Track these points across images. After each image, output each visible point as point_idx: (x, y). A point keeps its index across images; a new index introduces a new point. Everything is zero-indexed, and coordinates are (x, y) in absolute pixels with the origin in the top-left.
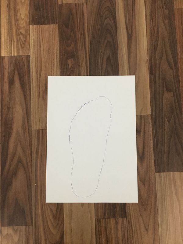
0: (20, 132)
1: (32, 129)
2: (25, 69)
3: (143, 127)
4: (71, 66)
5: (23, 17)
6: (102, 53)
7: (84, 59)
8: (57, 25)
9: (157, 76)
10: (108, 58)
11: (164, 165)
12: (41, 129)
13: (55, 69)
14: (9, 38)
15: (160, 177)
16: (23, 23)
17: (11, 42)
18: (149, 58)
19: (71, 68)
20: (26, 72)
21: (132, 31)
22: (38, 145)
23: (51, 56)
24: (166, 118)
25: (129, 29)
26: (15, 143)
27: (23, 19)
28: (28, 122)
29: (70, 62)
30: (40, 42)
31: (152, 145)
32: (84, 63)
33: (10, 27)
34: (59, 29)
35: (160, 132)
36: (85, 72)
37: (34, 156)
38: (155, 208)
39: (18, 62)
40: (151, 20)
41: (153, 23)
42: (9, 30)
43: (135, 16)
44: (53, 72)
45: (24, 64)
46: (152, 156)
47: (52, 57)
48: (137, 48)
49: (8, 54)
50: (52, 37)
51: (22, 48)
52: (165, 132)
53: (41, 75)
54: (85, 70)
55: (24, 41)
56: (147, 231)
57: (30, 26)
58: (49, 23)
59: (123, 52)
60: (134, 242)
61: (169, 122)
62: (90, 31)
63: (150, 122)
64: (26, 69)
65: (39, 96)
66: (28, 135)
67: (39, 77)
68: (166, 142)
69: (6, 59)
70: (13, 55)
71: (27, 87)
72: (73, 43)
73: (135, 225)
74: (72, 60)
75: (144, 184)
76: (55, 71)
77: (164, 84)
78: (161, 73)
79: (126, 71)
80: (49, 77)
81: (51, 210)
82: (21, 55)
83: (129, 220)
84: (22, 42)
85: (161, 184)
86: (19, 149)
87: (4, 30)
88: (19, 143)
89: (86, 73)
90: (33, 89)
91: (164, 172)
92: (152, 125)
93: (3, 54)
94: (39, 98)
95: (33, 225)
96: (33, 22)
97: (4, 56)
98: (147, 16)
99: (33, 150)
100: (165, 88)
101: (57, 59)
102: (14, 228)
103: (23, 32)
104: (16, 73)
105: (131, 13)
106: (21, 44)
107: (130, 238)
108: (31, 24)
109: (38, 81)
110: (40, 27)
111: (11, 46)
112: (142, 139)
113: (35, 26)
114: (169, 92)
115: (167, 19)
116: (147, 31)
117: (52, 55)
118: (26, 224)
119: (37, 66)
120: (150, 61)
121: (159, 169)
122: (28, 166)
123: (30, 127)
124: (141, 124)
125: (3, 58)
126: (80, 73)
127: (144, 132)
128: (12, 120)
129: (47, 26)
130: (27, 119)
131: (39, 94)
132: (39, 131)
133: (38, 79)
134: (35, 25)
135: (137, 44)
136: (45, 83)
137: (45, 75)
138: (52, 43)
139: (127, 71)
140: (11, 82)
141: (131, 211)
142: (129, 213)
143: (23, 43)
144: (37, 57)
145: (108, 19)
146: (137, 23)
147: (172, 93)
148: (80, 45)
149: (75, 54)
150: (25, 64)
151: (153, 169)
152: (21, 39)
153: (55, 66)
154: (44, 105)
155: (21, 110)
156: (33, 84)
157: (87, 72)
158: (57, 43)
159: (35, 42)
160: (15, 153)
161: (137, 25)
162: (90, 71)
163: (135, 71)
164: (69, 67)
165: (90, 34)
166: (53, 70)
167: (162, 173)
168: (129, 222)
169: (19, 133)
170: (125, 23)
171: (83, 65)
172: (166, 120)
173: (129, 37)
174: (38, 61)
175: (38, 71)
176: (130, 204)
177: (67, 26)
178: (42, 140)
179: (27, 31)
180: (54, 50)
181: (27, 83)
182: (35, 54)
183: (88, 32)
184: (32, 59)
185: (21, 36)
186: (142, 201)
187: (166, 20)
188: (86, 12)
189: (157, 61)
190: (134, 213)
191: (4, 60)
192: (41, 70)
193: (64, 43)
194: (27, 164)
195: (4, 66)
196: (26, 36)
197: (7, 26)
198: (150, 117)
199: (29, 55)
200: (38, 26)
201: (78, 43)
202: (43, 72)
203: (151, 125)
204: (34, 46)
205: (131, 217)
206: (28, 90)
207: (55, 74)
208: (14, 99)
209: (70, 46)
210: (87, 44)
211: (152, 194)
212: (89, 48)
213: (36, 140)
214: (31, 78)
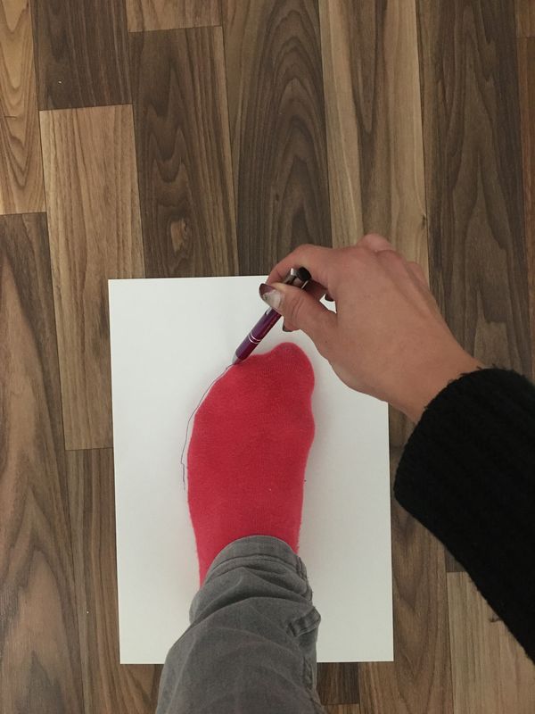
0: (32, 458)
1: (67, 449)
2: (34, 260)
4: (181, 246)
5: (15, 83)
6: (278, 200)
7: (222, 219)
8: (129, 107)
9: (456, 271)
10: (299, 217)
12: (95, 446)
13: (129, 256)
15: (460, 586)
16: (19, 104)
18: (429, 211)
19: (179, 252)
20: (38, 269)
21: (374, 121)
22: (88, 496)
23: (114, 212)
25: (364, 113)
26: (17, 491)
27: (15, 91)
28: (53, 426)
29: (176, 231)
30: (76, 167)
32: (221, 235)
34: (136, 120)
36: (226, 263)
37: (79, 529)
38: (443, 676)
39: (9, 238)
40: (437, 82)
41: (444, 92)
43: (385, 69)
44: (122, 266)
45: (31, 242)
47: (117, 217)
48: (393, 179)
50: (116, 150)
51: (22, 188)
53: (84, 277)
54: (226, 259)
55: (23, 166)
57: (41, 112)
58: (101, 103)
59: (346, 195)
62: (238, 128)
64: (37, 260)
65: (83, 344)
66: (55, 465)
67: (78, 282)
71: (45, 316)
72: (182, 167)
74: (183, 225)
75: (412, 607)
76: (129, 263)
77: (479, 296)
78: (467, 261)
81: (138, 685)
82: (18, 211)
84: (18, 165)
86: (32, 509)
88: (31, 492)
89: (227, 268)
90: (63, 325)
94: (83, 351)
96: (50, 100)
98: (425, 69)
99: (73, 512)
100: (480, 311)
101: (136, 222)
103: (20, 134)
104: (7, 271)
105: (373, 56)
106: (15, 177)
108: (42, 106)
109: (76, 296)
110: (74, 114)
113: (56, 113)
114: (492, 323)
115: (491, 79)
116: (426, 119)
117: (117, 209)
119: (73, 247)
120: (432, 220)
123: (59, 441)
126: (210, 267)
128: (5, 421)
129: (96, 111)
130: (52, 419)
131: (83, 339)
132: (87, 452)
133: (75, 288)
134: (56, 108)
135: (393, 166)
136: (99, 301)
137: (98, 278)
138: (116, 168)
141: (373, 685)
142: (367, 689)
143: (23, 173)
144: (68, 218)
145: (295, 81)
146: (391, 89)
147: (503, 326)
148: (207, 174)
149: (192, 203)
150: (34, 241)
151: (441, 561)
152: (13, 156)
153: (130, 246)
154: (102, 373)
155: (31, 390)
156: (61, 305)
157: (233, 261)
158: (132, 168)
159: (60, 167)
160: (21, 522)
161: (391, 99)
162: (241, 260)
164: (173, 250)
165: (238, 136)
166: (124, 258)
169: (28, 460)
170: (351, 95)
171: (219, 240)
173: (367, 142)
174: (72, 232)
175: (75, 265)
176: (370, 665)
177: (161, 110)
178: (100, 481)
179: (33, 129)
180: (122, 192)
181: (43, 306)
182: (63, 208)
183: (232, 129)
184: (53, 224)
186: (406, 655)
187: (487, 80)
188: (223, 61)
189: (457, 222)
190: (382, 692)
192: (84, 261)
193: (156, 169)
194: (59, 553)
196: (30, 147)
199: (44, 211)
200: (68, 111)
201: (200, 168)
202: (91, 267)
204: (58, 180)
205: (371, 701)
206: (47, 324)
207: (130, 270)
208: (6, 357)
209: (173, 179)
210: (229, 170)
211: (436, 634)
212: (237, 183)
213: (81, 481)
214: (54, 288)
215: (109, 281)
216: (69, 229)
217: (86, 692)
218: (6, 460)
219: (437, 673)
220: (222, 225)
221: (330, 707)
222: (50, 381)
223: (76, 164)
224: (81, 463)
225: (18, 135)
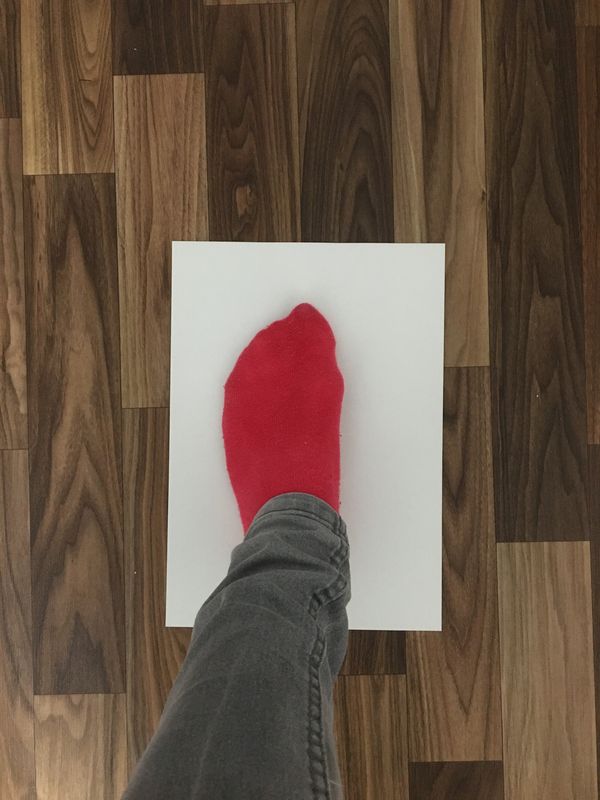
0: (88, 415)
1: (123, 407)
2: (100, 218)
3: (463, 403)
4: (246, 211)
5: (92, 48)
6: (342, 169)
7: (287, 186)
8: (202, 75)
9: (513, 245)
10: (362, 187)
11: (524, 519)
12: (150, 405)
13: (194, 219)
14: (47, 117)
15: (510, 556)
16: (94, 67)
17: (56, 128)
18: (488, 186)
19: (242, 217)
20: (104, 228)
21: (438, 97)
22: (142, 454)
23: (181, 176)
24: (534, 376)
25: (428, 89)
26: (71, 447)
27: (90, 56)
28: (110, 384)
29: (242, 197)
30: (147, 131)
31: (490, 460)
32: (285, 202)
33: (50, 81)
34: (208, 88)
35: (516, 420)
36: (289, 228)
37: (131, 488)
38: (491, 647)
39: (77, 196)
40: (499, 65)
41: (506, 74)
42: (47, 91)
43: (449, 51)
44: (186, 229)
45: (97, 202)
46: (487, 494)
47: (185, 180)
48: (454, 154)
49: (45, 168)
50: (186, 115)
51: (92, 149)
52: (532, 421)
53: (149, 239)
54: (289, 224)
55: (95, 128)
56: (466, 712)
57: (115, 77)
58: (174, 70)
59: (408, 167)
60: (428, 743)
61: (543, 388)
62: (306, 97)
63: (487, 388)
64: (104, 219)
65: (144, 304)
66: (111, 422)
67: (143, 242)
68: (531, 448)
69: (41, 185)
70: (61, 172)
71: (108, 274)
72: (250, 134)
73: (430, 695)
74: (249, 191)
75: (461, 575)
76: (194, 226)
77: (535, 273)
78: (524, 236)
79: (417, 227)
80: (175, 244)
82: (87, 171)
83: (412, 681)
84: (90, 128)
85: (513, 576)
86: (85, 467)
87: (33, 89)
88: (84, 449)
89: (290, 235)
90: (125, 283)
91: (522, 540)
92: (493, 399)
93: (31, 168)
94: (144, 310)
95: (129, 688)
96: (125, 65)
97: (33, 174)
98: (488, 51)
99: (126, 470)
100: (536, 286)
101: (202, 186)
102: (70, 701)
103: (93, 97)
104: (73, 229)
105: (439, 38)
106: (86, 134)
107: (416, 732)
108: (117, 71)
109: (140, 257)
110: (148, 82)
111: (54, 144)
112: (459, 442)
113: (130, 78)
114: (547, 297)
115: (551, 61)
116: (487, 99)
117: (185, 172)
118: (107, 690)
119: (139, 209)
120: (492, 197)
121: (507, 532)
122: (111, 518)
123: (116, 399)
124: (458, 396)
125: (29, 181)
127: (468, 420)
128: (62, 378)
129: (169, 78)
130: (109, 376)
131: (145, 298)
132: (143, 411)
133: (139, 248)
134: (131, 74)
135: (455, 142)
136: (162, 260)
137: (163, 239)
138: (186, 133)
139: (421, 228)
140: (57, 259)
141: (420, 656)
142: (414, 660)
143: (94, 134)
144: (137, 179)
145: (363, 58)
146: (455, 69)
147: (557, 300)
148: (274, 141)
149: (258, 169)
150: (101, 200)
151: (491, 530)
152: (86, 120)
153: (195, 210)
154: (161, 332)
155: (90, 346)
156: (124, 265)
158: (201, 134)
159: (131, 129)
160: (73, 478)
161: (455, 79)
162: (304, 229)
163: (445, 228)
164: (236, 211)
165: (305, 108)
166: (189, 220)
167: (517, 545)
168: (415, 686)
169: (84, 416)
170: (416, 73)
171: (283, 206)
172: (536, 383)
173: (430, 118)
174: (139, 193)
175: (140, 226)
176: (418, 634)
177: (232, 80)
178: (155, 440)
179: (106, 93)
180: (190, 156)
181: (107, 263)
182: (132, 170)
183: (300, 100)
184: (121, 185)
185: (87, 112)
186: (454, 625)
187: (547, 64)
188: (294, 36)
189: (515, 197)
190: (430, 663)
191: (33, 188)
192: (149, 222)
193: (224, 136)
194: (109, 511)
195: (35, 205)
196: (103, 110)
197: (42, 77)
198: (487, 375)
199: (112, 171)
200: (142, 77)
201: (268, 140)
202: (156, 228)
203: (488, 398)
204: (128, 143)
205: (418, 671)
206: (109, 283)
207: (194, 233)
208: (67, 313)
209: (241, 146)
210: (296, 138)
211: (485, 604)
212: (302, 153)
213: (136, 439)
214: (119, 247)
215: (173, 242)
216: (136, 190)
217: (129, 656)
218: (62, 416)
219: (485, 645)
220: (287, 192)
221: (376, 677)
222: (110, 339)
223: (147, 127)
224: (137, 422)
225: (91, 98)
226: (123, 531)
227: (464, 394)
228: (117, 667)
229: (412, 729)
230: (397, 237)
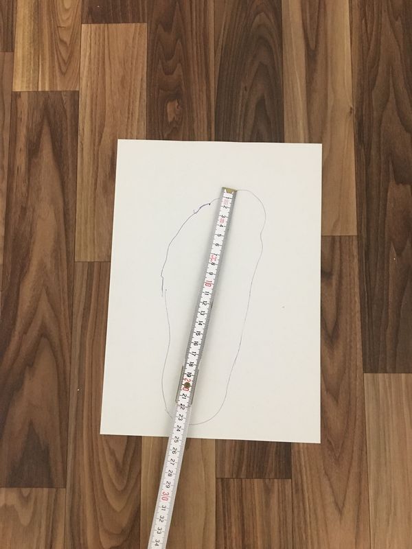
0: (49, 266)
1: (76, 260)
2: (66, 122)
3: (337, 263)
4: (174, 118)
5: (67, 5)
6: (246, 90)
7: (205, 101)
8: (145, 25)
9: (374, 147)
10: (261, 103)
11: (386, 354)
12: (97, 260)
13: (135, 124)
14: (32, 52)
15: (375, 384)
16: (68, 19)
17: (39, 59)
18: (355, 104)
19: (172, 123)
20: (69, 128)
21: (317, 42)
22: (89, 297)
23: (127, 93)
24: (392, 244)
25: (309, 36)
26: (34, 290)
27: (67, 10)
28: (67, 243)
29: (171, 109)
30: (104, 62)
31: (358, 307)
32: (204, 113)
33: (36, 27)
34: (149, 33)
35: (378, 278)
36: (206, 131)
37: (78, 322)
38: (361, 459)
39: (50, 106)
40: (362, 20)
41: (366, 27)
42: (34, 35)
43: (325, 9)
44: (129, 131)
45: (65, 111)
46: (356, 334)
47: (130, 96)
48: (329, 81)
49: (29, 87)
50: (133, 52)
51: (63, 74)
52: (391, 278)
53: (101, 137)
54: (206, 128)
55: (66, 59)
56: (341, 512)
57: (83, 25)
58: (125, 21)
59: (295, 90)
60: (309, 537)
61: (399, 254)
62: (221, 40)
63: (355, 252)
64: (69, 123)
65: (96, 184)
66: (65, 272)
67: (97, 140)
68: (390, 300)
69: (24, 98)
70: (40, 90)
71: (70, 162)
72: (179, 65)
73: (311, 498)
74: (177, 104)
75: (336, 398)
76: (135, 129)
77: (391, 166)
78: (382, 139)
79: (302, 132)
80: (120, 142)
81: (112, 453)
82: (59, 89)
83: (297, 485)
84: (64, 60)
85: (377, 400)
86: (44, 306)
87: (24, 32)
88: (44, 292)
89: (206, 136)
90: (82, 169)
91: (385, 372)
92: (360, 261)
93: (19, 86)
94: (95, 189)
95: (68, 486)
96: (90, 17)
97: (19, 90)
98: (354, 11)
99: (75, 310)
100: (392, 176)
101: (142, 100)
102: (21, 493)
103: (66, 38)
104: (46, 129)
106: (59, 64)
107: (300, 528)
108: (84, 21)
109: (94, 150)
110: (106, 28)
111: (36, 70)
112: (334, 293)
113: (94, 26)
114: (401, 185)
115: (399, 18)
116: (353, 43)
117: (130, 91)
118: (50, 485)
119: (95, 115)
120: (357, 111)
121: (372, 365)
122: (61, 346)
123: (70, 254)
124: (333, 258)
125: (16, 95)
126: (194, 134)
127: (340, 277)
128: (31, 238)
129: (121, 26)
130: (67, 237)
131: (96, 180)
132: (91, 264)
133: (94, 145)
134: (94, 22)
135: (329, 73)
136: (110, 154)
137: (112, 138)
138: (132, 64)
139: (304, 132)
140: (33, 151)
141: (303, 464)
142: (298, 467)
143: (65, 64)
145: (262, 13)
146: (329, 22)
147: (409, 186)
148: (196, 69)
149: (184, 90)
150: (68, 110)
151: (360, 363)
152: (61, 54)
153: (137, 117)
154: (107, 205)
155: (53, 215)
156: (82, 157)
157: (211, 131)
158: (143, 64)
159: (92, 61)
160: (34, 314)
161: (329, 28)
162: (217, 130)
163: (322, 133)
164: (168, 121)
165: (220, 47)
166: (132, 125)
167: (380, 375)
168: (298, 489)
169: (45, 267)
170: (301, 25)
171: (201, 113)
172: (393, 249)
173: (311, 56)
174: (96, 105)
175: (95, 128)
176: (301, 446)
177: (167, 27)
178: (99, 286)
179: (76, 36)
180: (134, 80)
181: (69, 154)
182: (92, 89)
183: (216, 43)
184: (83, 99)
185: (62, 49)
186: (330, 439)
187: (397, 19)
189: (375, 113)
190: (311, 470)
191: (19, 101)
192: (102, 126)
193: (160, 66)
194: (61, 340)
195: (19, 113)
196: (73, 47)
197: (30, 24)
198: (355, 243)
199: (77, 89)
200: (102, 25)
201: (192, 69)
202: (107, 130)
203: (356, 260)
204: (90, 70)
205: (301, 477)
206: (71, 169)
207: (135, 134)
208: (38, 190)
209: (172, 73)
210: (212, 69)
211: (355, 423)
212: (217, 79)
213: (84, 285)
214: (79, 144)
215: (119, 140)
216: (94, 103)
217: (70, 457)
218: (29, 266)
219: (356, 457)
220: (205, 107)
221: (267, 481)
222: (68, 209)
223: (104, 59)
224: (86, 272)
225: (65, 39)
226: (70, 358)
227: (337, 257)
228: (60, 468)
229: (296, 526)
230: (286, 139)
